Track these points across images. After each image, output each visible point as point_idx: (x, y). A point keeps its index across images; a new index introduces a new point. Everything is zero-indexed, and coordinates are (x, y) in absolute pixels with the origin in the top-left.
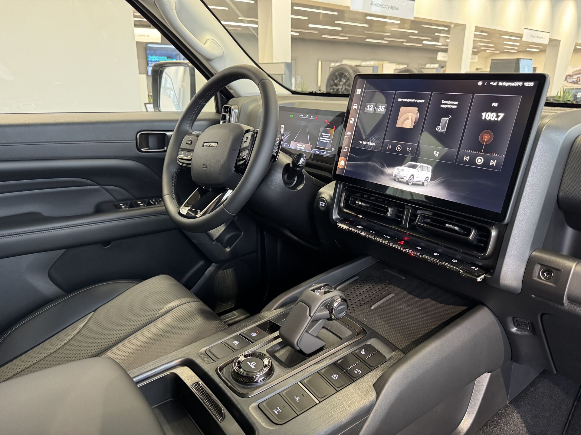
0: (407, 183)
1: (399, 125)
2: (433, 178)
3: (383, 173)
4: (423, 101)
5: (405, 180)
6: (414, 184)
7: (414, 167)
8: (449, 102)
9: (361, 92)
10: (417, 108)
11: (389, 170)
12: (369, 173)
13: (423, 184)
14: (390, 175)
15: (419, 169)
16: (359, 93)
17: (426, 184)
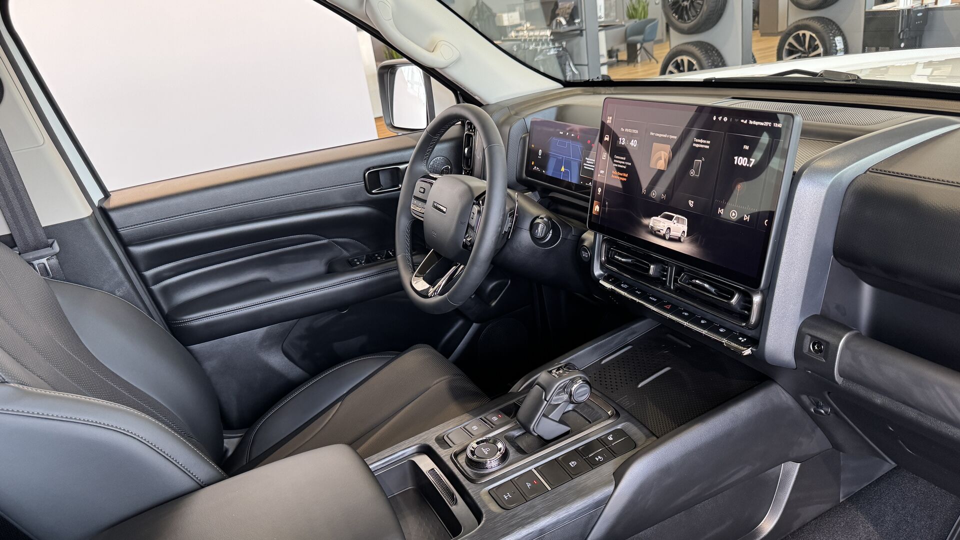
0: (663, 237)
2: (689, 233)
3: (640, 224)
5: (662, 233)
6: (671, 240)
7: (670, 218)
8: (701, 141)
9: (612, 120)
11: (646, 221)
12: (626, 223)
13: (678, 240)
14: (647, 226)
15: (675, 221)
17: (682, 240)
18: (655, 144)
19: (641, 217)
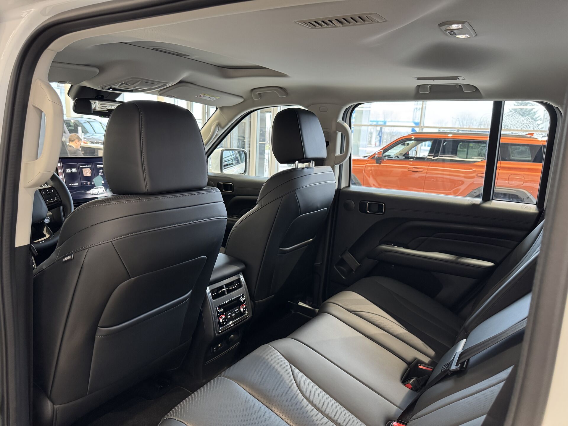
0: (97, 194)
1: (85, 175)
2: (106, 190)
3: (87, 194)
4: (90, 166)
5: (96, 193)
6: (100, 194)
7: (98, 188)
8: (100, 165)
9: (61, 165)
10: (89, 169)
11: (88, 192)
12: (81, 195)
13: (103, 193)
14: (90, 193)
16: (60, 165)
17: (104, 193)
18: (83, 169)
19: (86, 191)
